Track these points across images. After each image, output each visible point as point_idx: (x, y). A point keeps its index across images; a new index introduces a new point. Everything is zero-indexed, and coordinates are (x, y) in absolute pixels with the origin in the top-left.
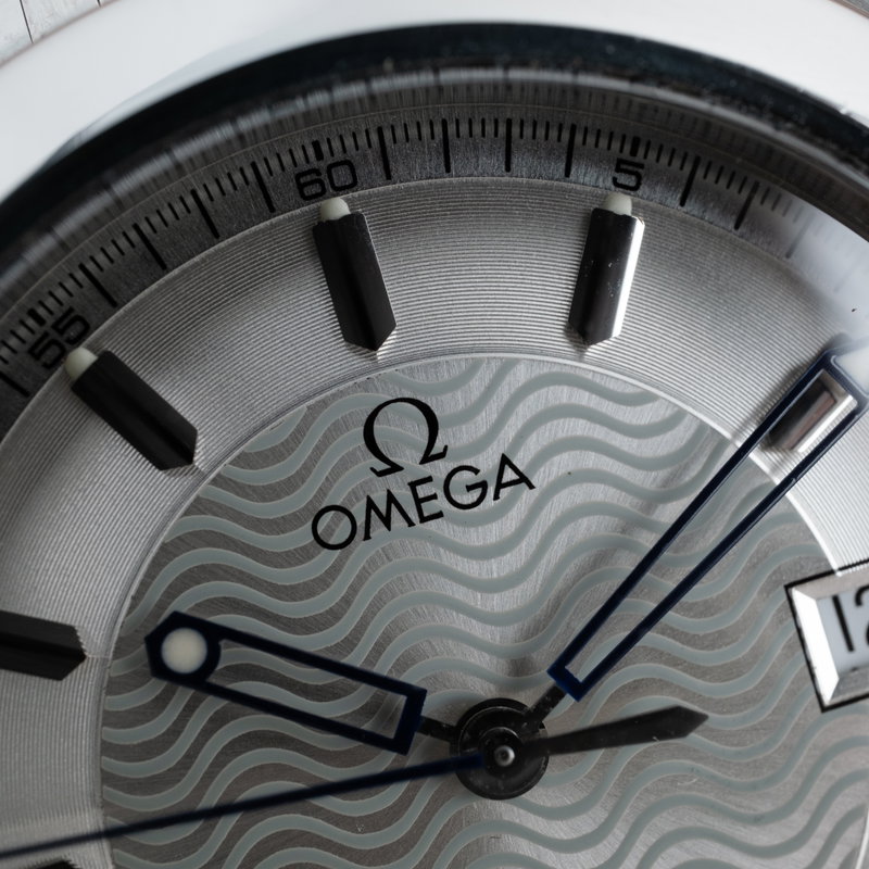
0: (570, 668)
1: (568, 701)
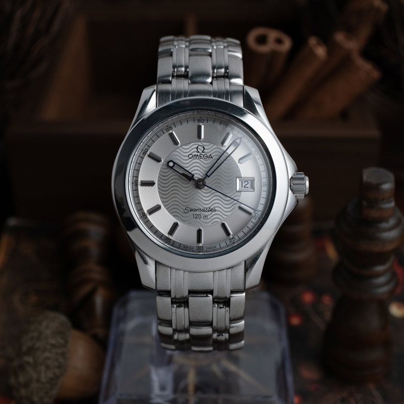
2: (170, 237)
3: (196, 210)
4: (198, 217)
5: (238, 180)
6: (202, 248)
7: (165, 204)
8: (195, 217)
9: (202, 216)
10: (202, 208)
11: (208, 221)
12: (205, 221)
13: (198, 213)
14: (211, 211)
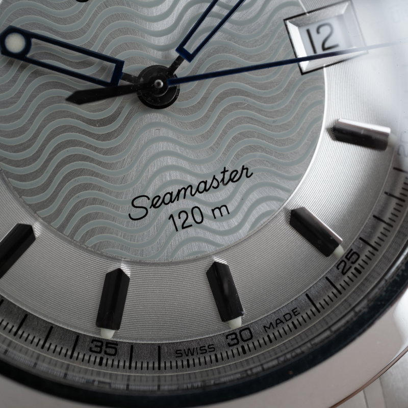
0: (185, 47)
1: (185, 63)
2: (109, 334)
3: (173, 198)
4: (190, 220)
5: (293, 29)
6: (246, 334)
7: (46, 212)
8: (179, 223)
9: (207, 211)
10: (195, 183)
11: (234, 222)
12: (224, 226)
13: (185, 204)
14: (231, 180)
